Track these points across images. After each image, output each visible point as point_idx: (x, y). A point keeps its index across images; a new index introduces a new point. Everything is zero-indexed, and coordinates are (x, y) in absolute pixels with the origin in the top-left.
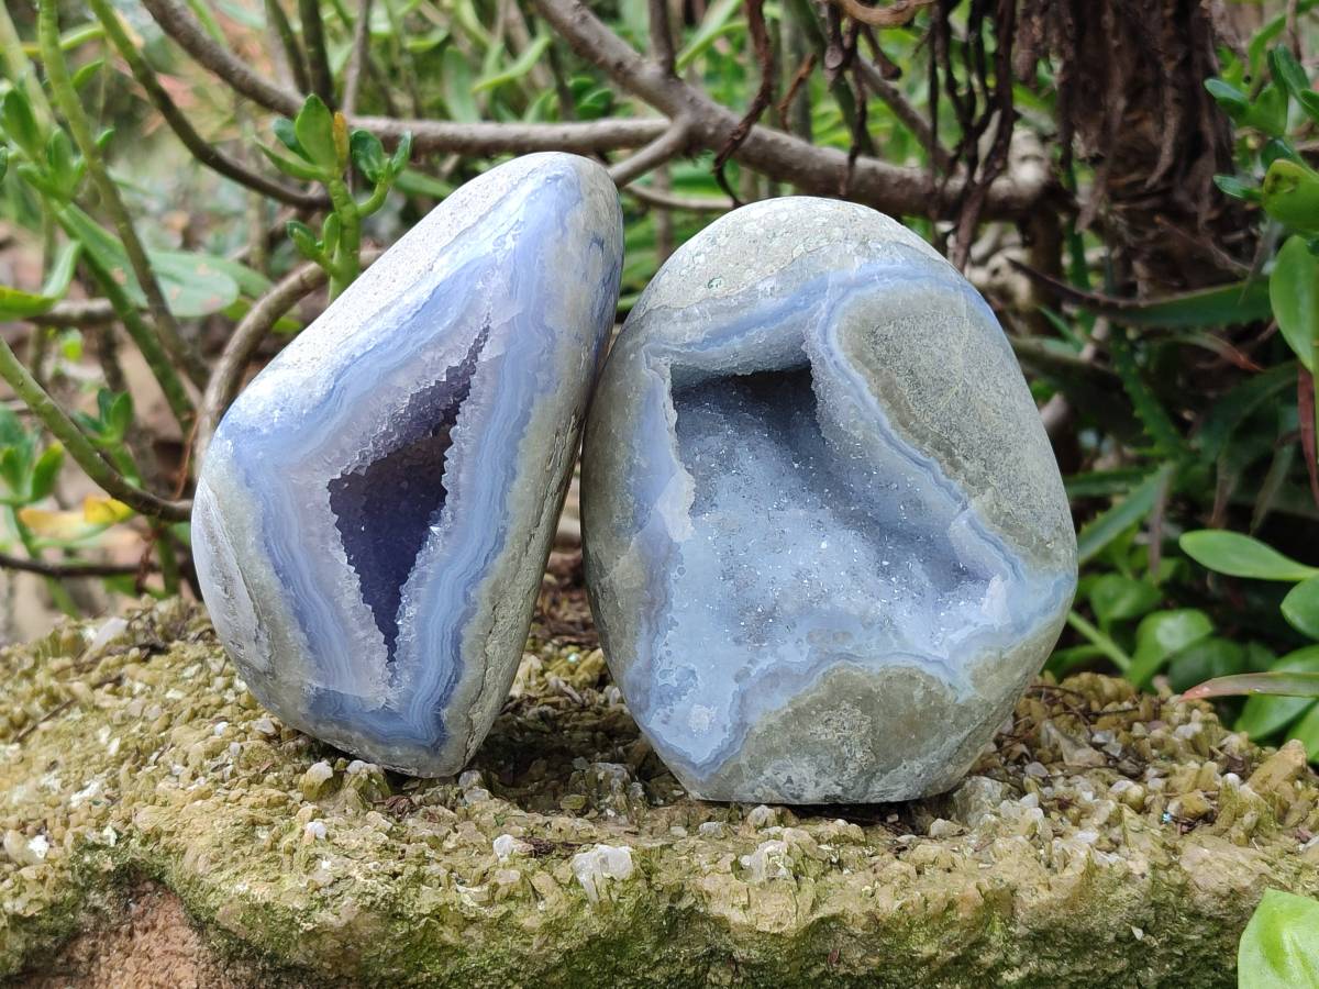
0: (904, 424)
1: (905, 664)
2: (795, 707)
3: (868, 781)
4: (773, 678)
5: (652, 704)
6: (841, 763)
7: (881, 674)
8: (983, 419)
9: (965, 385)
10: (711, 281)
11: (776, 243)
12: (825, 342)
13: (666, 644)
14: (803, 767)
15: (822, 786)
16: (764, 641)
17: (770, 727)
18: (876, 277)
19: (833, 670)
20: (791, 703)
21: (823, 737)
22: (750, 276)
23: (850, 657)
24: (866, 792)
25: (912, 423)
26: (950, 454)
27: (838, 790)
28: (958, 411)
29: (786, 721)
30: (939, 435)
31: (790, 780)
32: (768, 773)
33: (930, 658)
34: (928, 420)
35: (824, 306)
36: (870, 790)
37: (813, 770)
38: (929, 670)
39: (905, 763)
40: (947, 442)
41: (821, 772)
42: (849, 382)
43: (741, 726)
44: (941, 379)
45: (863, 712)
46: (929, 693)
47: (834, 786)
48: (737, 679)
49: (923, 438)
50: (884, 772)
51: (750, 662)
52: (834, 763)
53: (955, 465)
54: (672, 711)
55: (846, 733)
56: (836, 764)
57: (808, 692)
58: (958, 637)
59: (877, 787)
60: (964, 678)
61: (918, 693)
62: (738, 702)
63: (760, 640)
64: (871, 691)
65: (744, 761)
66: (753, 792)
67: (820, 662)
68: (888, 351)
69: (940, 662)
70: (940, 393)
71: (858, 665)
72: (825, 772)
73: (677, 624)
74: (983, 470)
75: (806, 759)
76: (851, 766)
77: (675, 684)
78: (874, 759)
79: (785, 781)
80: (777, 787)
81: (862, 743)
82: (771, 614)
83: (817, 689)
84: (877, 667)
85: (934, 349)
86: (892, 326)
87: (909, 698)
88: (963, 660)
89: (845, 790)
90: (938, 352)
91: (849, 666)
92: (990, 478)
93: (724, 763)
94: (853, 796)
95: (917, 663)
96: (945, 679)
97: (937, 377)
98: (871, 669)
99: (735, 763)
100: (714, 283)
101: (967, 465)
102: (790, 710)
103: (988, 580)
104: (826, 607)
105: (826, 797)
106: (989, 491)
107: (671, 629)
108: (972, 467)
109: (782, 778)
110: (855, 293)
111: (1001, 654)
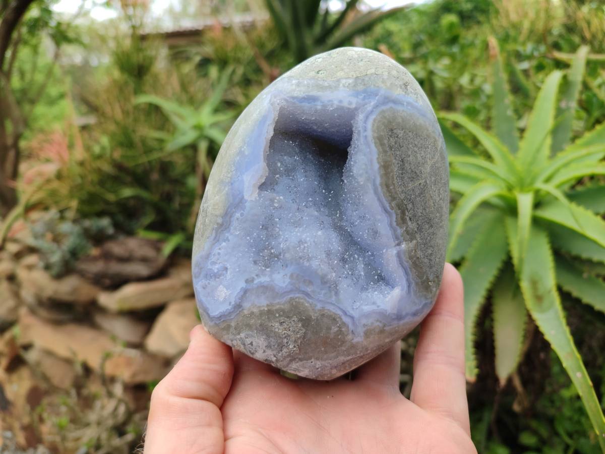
0: (387, 186)
1: (334, 311)
2: (269, 308)
3: (291, 361)
4: (265, 289)
5: (202, 276)
6: (281, 347)
7: (320, 310)
8: (427, 204)
9: (426, 182)
10: (320, 71)
11: (361, 64)
12: (365, 122)
13: (220, 249)
14: (260, 340)
15: (266, 354)
16: (268, 268)
17: (252, 313)
18: (405, 103)
19: (296, 298)
20: (268, 305)
21: (277, 330)
22: (340, 74)
23: (307, 295)
24: (287, 365)
25: (391, 188)
26: (403, 213)
27: (274, 359)
28: (417, 193)
29: (262, 313)
30: (402, 201)
31: (251, 344)
32: (242, 335)
33: (348, 313)
34: (400, 190)
35: (372, 104)
36: (290, 365)
37: (265, 344)
38: (345, 319)
39: (313, 360)
40: (405, 206)
41: (269, 346)
42: (368, 150)
43: (238, 306)
44: (415, 173)
45: (303, 326)
46: (340, 332)
47: (273, 356)
48: (247, 281)
49: (394, 199)
50: (301, 360)
51: (257, 275)
52: (277, 345)
53: (403, 220)
54: (209, 283)
55: (289, 333)
56: (278, 346)
57: (279, 304)
58: (367, 308)
59: (294, 365)
60: (361, 331)
61: (334, 329)
62: (242, 293)
63: (267, 266)
64: (311, 317)
65: (233, 324)
66: (232, 341)
67: (291, 291)
68: (396, 143)
69: (352, 318)
70: (412, 179)
71: (310, 301)
72: (271, 347)
73: (229, 241)
74: (416, 229)
75: (264, 337)
76: (285, 350)
77: (216, 271)
78: (298, 352)
79: (249, 343)
80: (244, 344)
81: (295, 341)
82: (277, 256)
83: (284, 304)
84: (319, 306)
85: (418, 155)
86: (402, 132)
87: (329, 329)
88: (364, 321)
89: (277, 361)
90: (420, 159)
91: (305, 300)
92: (418, 236)
93: (224, 321)
94: (280, 365)
95: (340, 313)
96: (351, 327)
97: (414, 170)
98: (316, 306)
99: (228, 323)
100: (320, 72)
101: (409, 223)
102: (266, 309)
103: (393, 287)
104: (306, 264)
105: (266, 360)
106: (414, 242)
107: (225, 242)
108: (412, 226)
109: (248, 341)
110: (391, 105)
111: (384, 326)
